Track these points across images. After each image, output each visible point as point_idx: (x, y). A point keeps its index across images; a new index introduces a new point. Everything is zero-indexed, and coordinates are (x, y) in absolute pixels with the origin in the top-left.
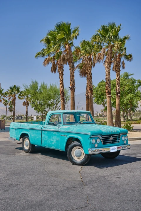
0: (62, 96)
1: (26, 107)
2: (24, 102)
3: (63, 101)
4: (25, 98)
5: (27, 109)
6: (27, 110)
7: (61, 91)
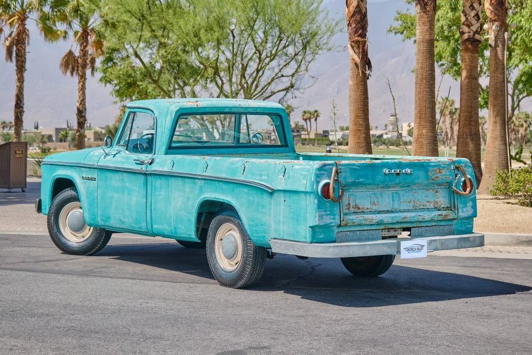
0: (356, 32)
1: (76, 78)
2: (70, 53)
3: (362, 59)
4: (71, 33)
5: (83, 89)
6: (84, 94)
7: (352, 9)
